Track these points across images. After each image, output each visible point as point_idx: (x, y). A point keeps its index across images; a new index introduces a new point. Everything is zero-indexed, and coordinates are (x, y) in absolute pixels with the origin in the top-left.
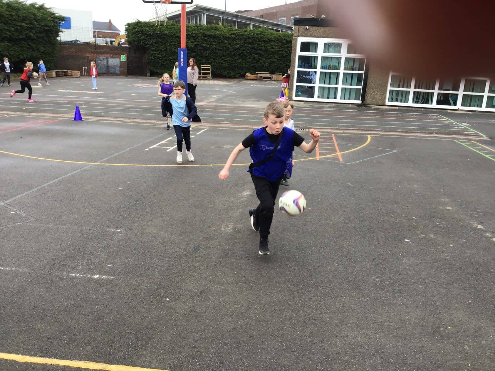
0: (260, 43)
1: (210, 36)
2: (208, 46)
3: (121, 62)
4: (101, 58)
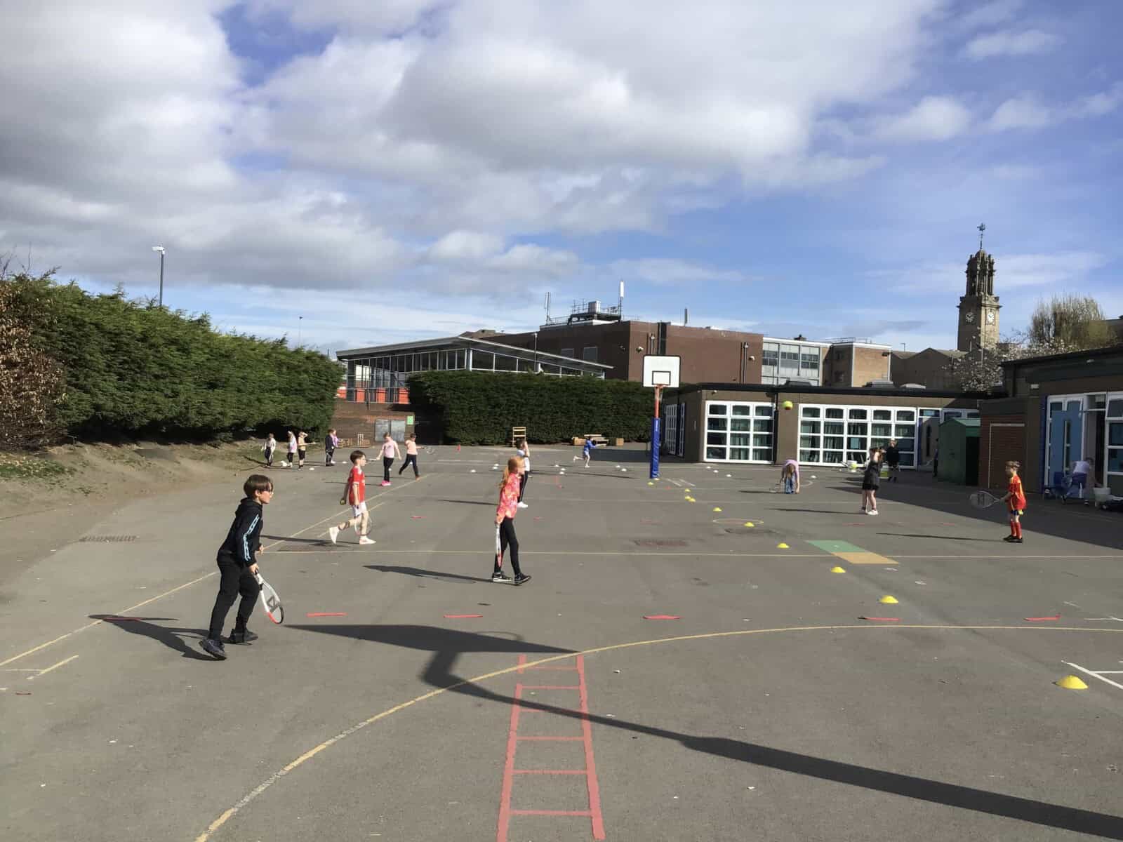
0: (589, 395)
1: (525, 388)
3: (407, 426)
4: (383, 421)
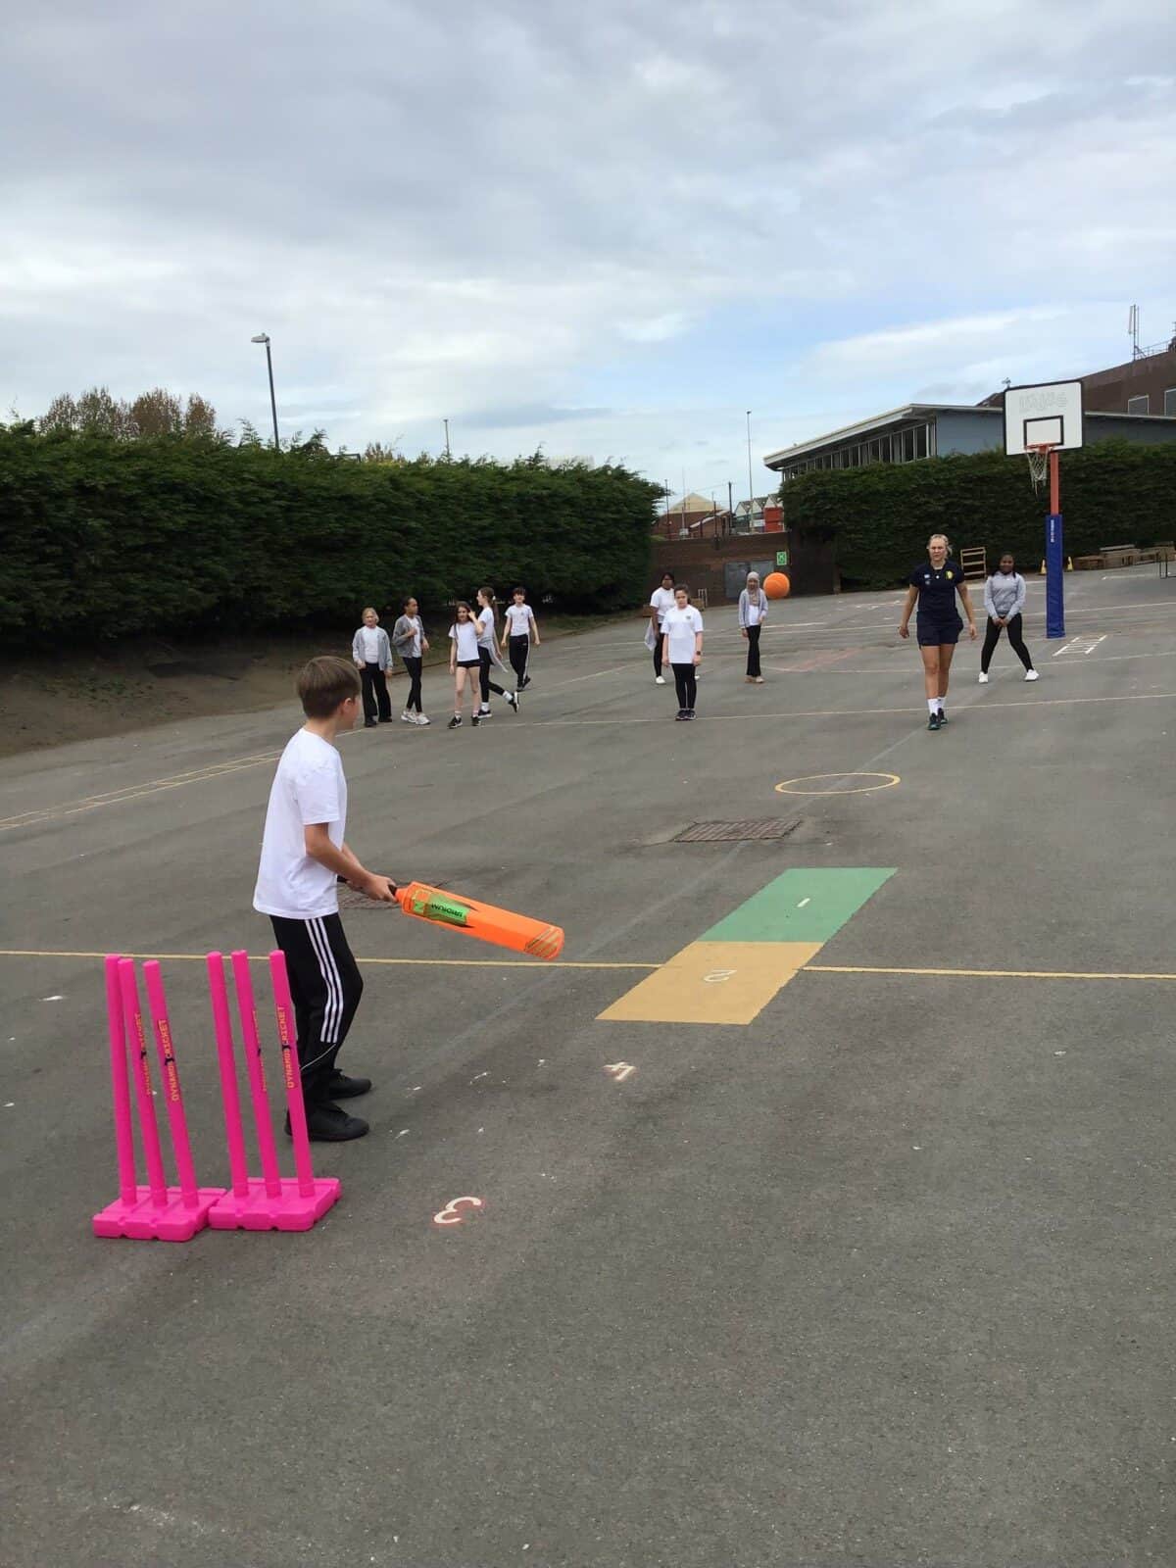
0: (1106, 476)
1: (981, 479)
2: (977, 503)
3: (777, 568)
4: (735, 565)
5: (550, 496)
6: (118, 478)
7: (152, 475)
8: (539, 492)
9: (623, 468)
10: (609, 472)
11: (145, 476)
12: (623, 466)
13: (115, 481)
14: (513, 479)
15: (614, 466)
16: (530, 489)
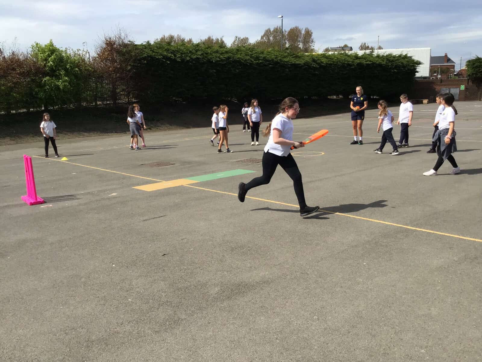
3: (460, 91)
4: (445, 89)
5: (372, 64)
6: (220, 59)
7: (231, 58)
8: (367, 63)
9: (407, 55)
10: (402, 56)
11: (229, 58)
12: (408, 54)
13: (219, 60)
14: (360, 58)
15: (404, 54)
16: (364, 62)
